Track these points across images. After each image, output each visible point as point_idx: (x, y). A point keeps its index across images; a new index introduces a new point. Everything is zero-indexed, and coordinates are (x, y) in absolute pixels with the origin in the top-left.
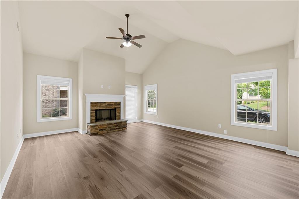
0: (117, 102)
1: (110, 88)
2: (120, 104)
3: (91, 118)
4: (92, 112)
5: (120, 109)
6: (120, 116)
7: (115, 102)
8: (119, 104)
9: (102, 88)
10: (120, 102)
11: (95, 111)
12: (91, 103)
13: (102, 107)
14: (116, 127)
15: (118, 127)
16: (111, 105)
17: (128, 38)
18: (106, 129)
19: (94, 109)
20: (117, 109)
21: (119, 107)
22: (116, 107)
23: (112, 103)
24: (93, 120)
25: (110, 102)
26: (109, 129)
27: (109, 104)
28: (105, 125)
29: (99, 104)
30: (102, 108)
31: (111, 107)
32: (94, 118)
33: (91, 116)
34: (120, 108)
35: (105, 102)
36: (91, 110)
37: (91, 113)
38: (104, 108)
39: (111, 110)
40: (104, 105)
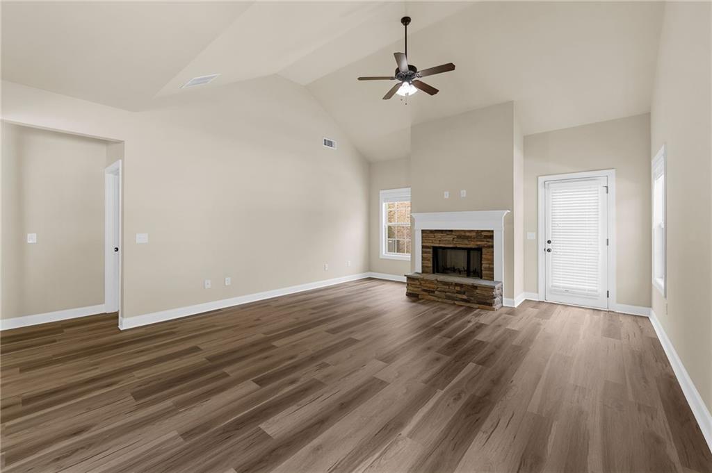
0: (482, 231)
1: (465, 196)
2: (492, 237)
3: (422, 263)
4: (424, 250)
5: (493, 252)
6: (492, 269)
7: (478, 232)
8: (489, 236)
9: (445, 197)
10: (492, 231)
11: (431, 250)
12: (423, 231)
13: (443, 241)
14: (460, 296)
15: (465, 297)
16: (467, 238)
17: (408, 75)
18: (436, 292)
19: (428, 244)
20: (484, 250)
21: (490, 244)
22: (479, 243)
23: (468, 234)
24: (428, 267)
25: (464, 231)
26: (443, 295)
27: (462, 235)
28: (431, 282)
29: (439, 235)
30: (445, 244)
31: (467, 242)
32: (430, 264)
33: (423, 259)
34: (492, 247)
35: (451, 231)
36: (423, 247)
37: (423, 252)
38: (448, 244)
39: (469, 250)
40: (449, 238)
